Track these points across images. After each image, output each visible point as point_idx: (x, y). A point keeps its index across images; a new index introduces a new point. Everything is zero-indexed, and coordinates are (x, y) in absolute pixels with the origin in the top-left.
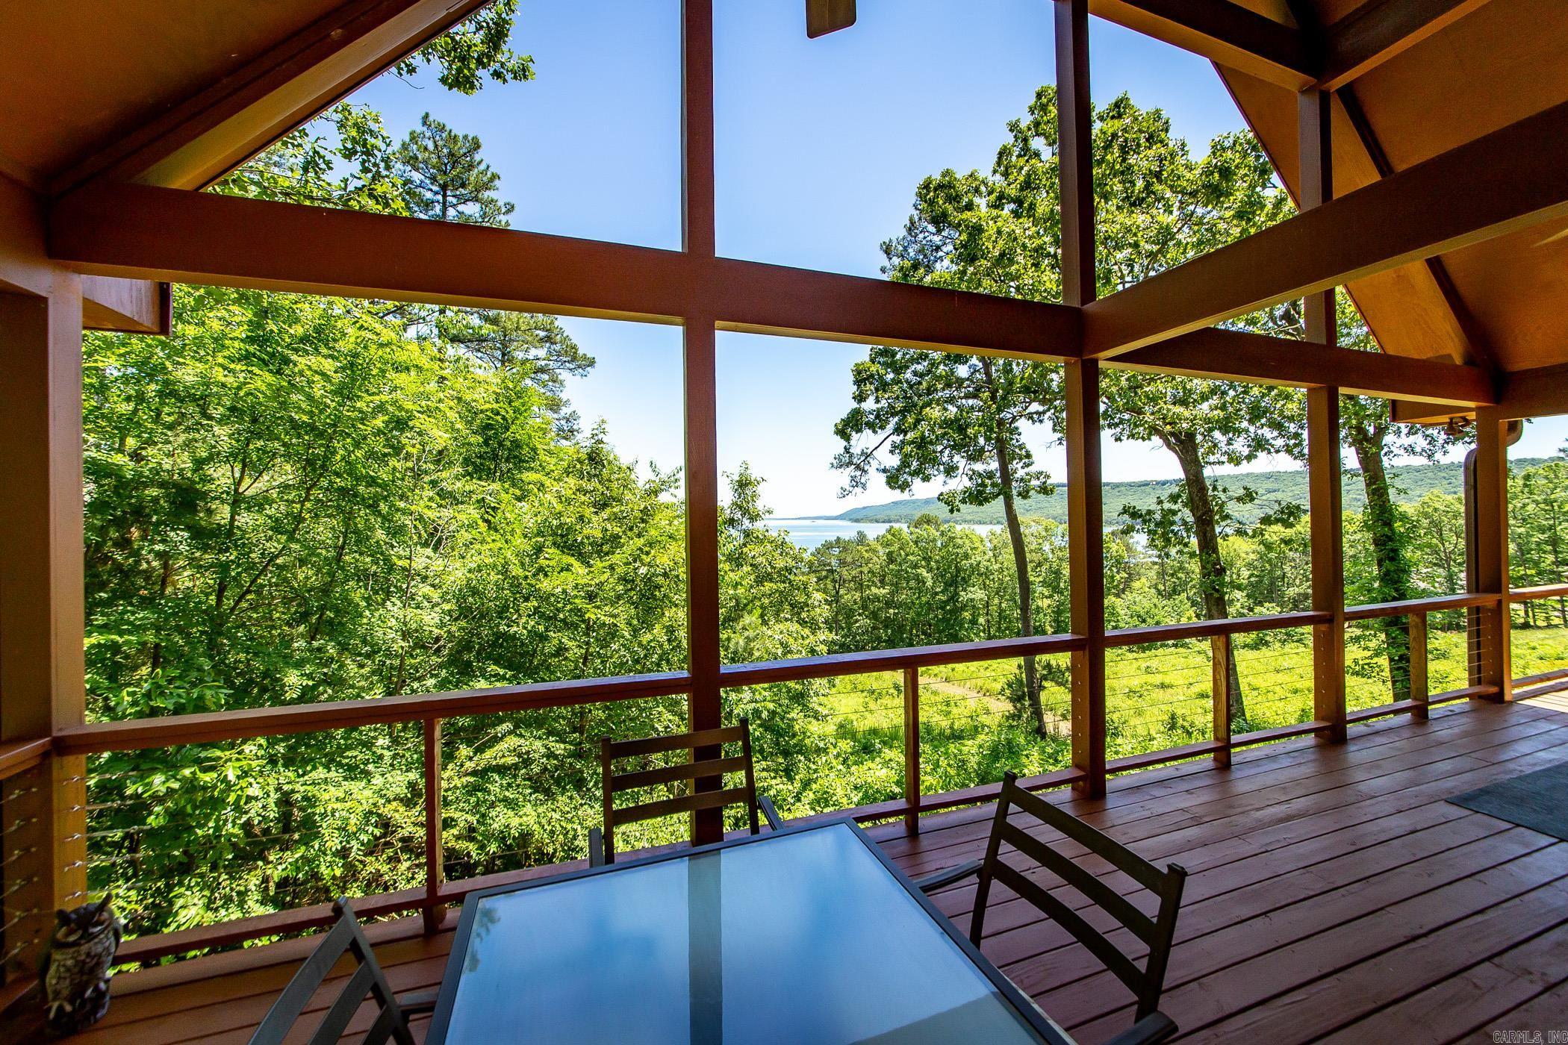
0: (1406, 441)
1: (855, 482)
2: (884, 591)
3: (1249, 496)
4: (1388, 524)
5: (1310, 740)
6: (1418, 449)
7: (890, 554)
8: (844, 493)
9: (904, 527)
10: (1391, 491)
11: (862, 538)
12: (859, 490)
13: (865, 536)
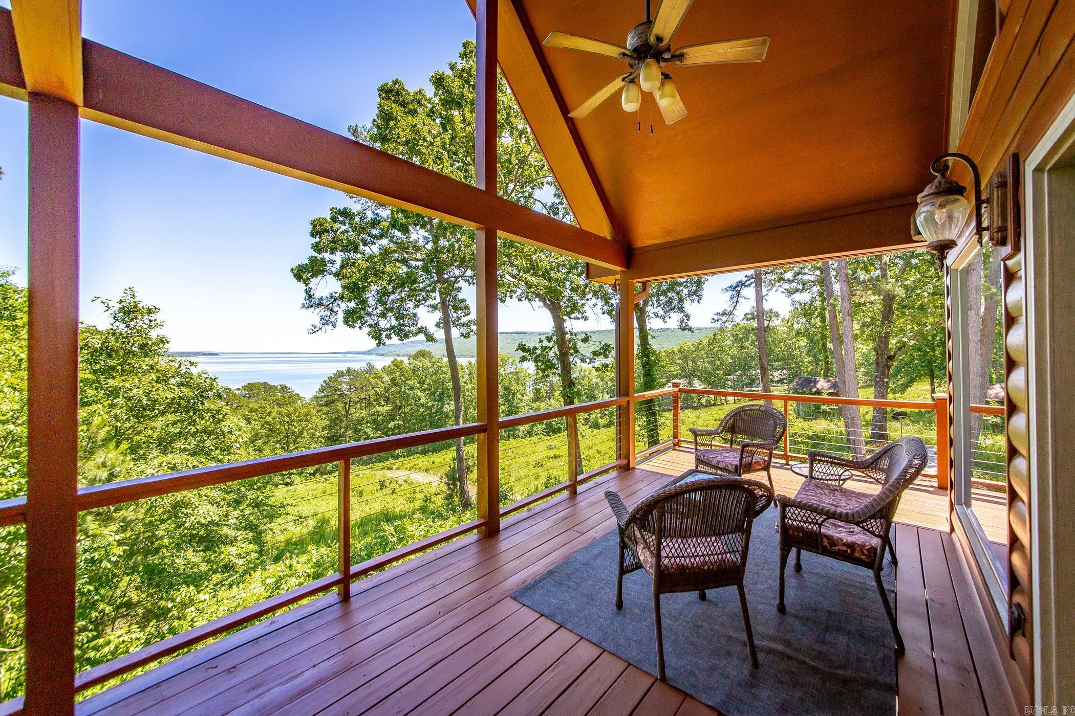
0: (655, 310)
1: (325, 321)
2: (386, 408)
3: (586, 340)
4: (647, 356)
5: (613, 474)
6: (660, 315)
7: (393, 380)
8: (314, 330)
9: (406, 360)
10: (649, 337)
11: (370, 368)
12: (329, 327)
13: (373, 367)
